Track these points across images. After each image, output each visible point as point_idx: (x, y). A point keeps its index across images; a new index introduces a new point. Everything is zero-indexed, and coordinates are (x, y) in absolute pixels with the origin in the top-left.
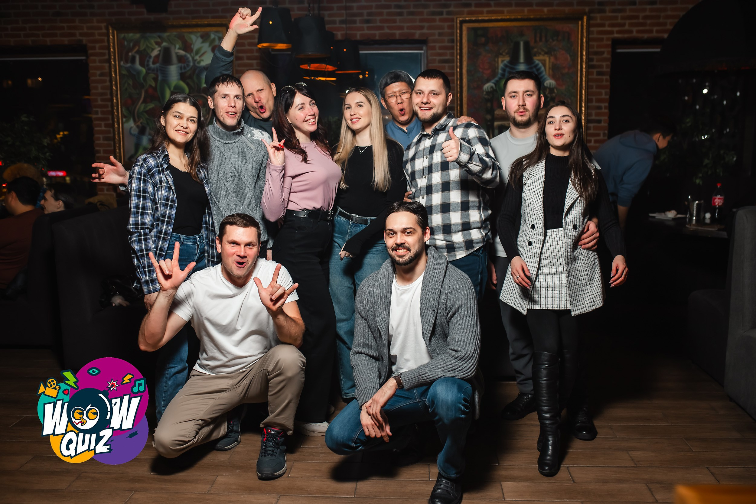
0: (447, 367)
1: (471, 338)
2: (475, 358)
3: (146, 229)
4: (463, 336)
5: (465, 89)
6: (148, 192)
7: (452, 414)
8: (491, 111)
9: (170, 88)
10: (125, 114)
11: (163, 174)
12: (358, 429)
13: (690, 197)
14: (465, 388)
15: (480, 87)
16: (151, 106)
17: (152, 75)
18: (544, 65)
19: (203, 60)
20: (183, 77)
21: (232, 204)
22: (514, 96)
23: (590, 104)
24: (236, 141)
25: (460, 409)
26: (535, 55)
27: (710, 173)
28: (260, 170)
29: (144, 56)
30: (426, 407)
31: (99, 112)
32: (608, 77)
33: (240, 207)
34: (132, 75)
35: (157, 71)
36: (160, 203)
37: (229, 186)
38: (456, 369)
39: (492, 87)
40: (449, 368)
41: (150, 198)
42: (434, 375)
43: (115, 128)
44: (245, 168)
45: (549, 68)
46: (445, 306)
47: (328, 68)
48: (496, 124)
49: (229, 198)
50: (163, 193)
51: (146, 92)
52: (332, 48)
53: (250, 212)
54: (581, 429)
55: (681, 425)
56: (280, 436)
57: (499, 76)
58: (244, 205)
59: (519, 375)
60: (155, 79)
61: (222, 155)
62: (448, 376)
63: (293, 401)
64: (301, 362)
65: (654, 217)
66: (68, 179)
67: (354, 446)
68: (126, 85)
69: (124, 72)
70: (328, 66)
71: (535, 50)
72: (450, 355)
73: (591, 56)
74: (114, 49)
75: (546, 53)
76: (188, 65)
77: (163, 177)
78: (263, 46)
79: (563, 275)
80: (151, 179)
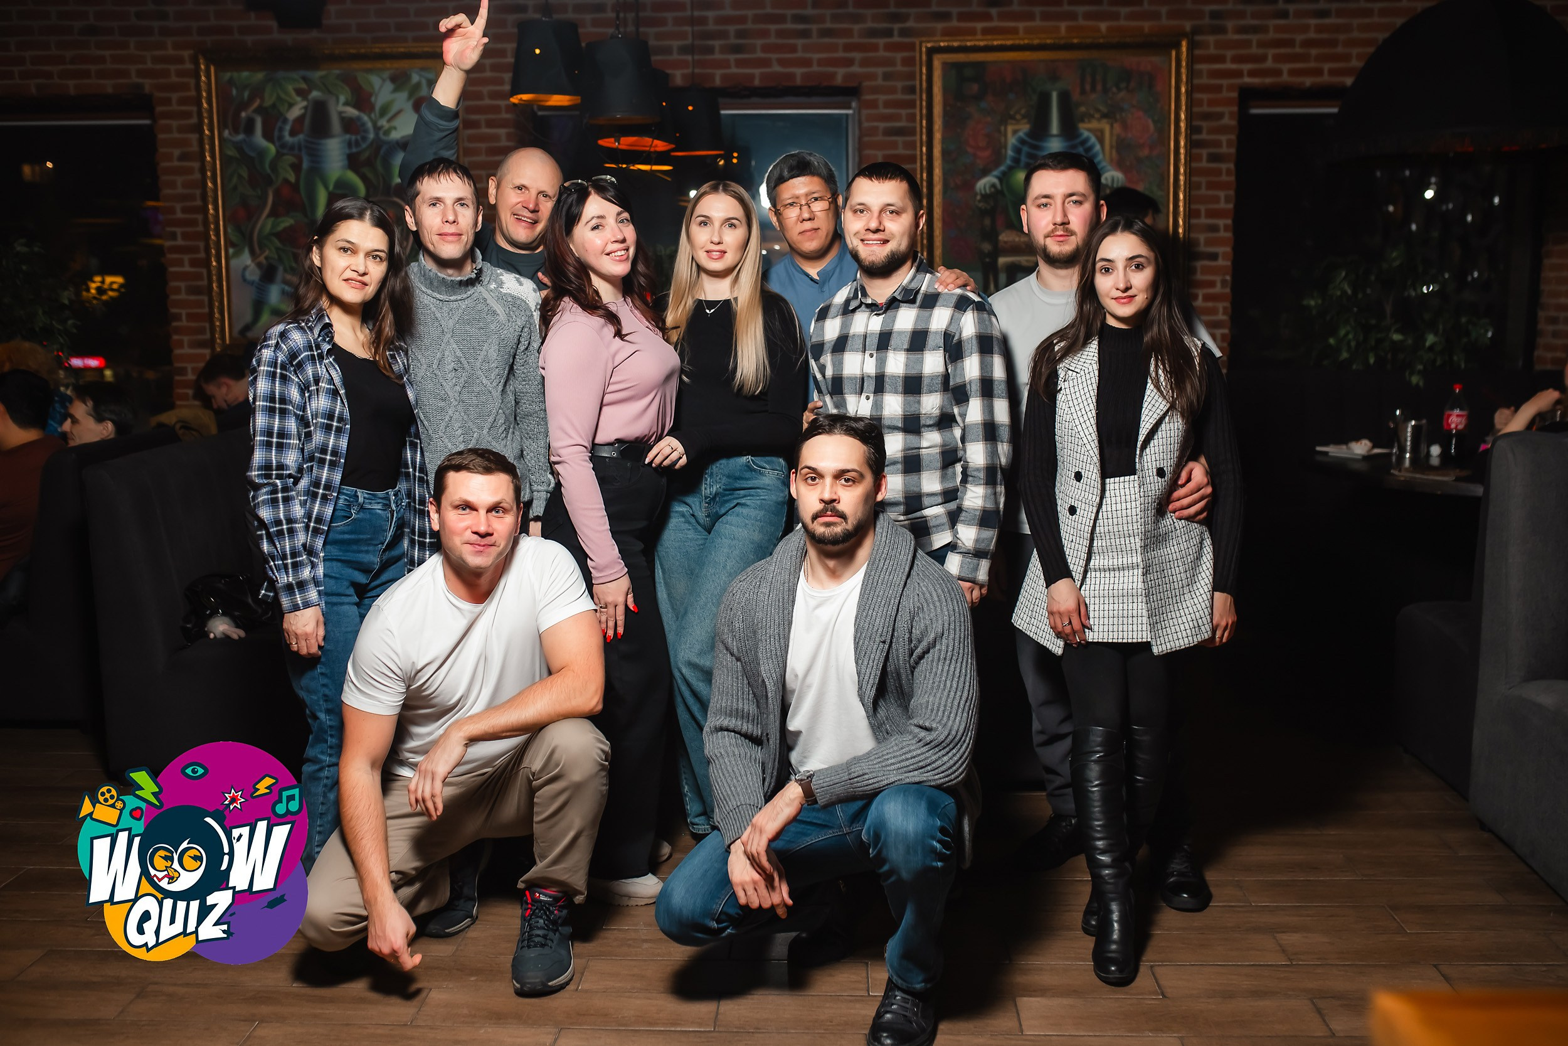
0: (907, 763)
1: (959, 703)
2: (965, 745)
3: (286, 477)
4: (944, 699)
5: (938, 189)
6: (291, 402)
7: (917, 861)
8: (991, 235)
9: (326, 187)
10: (234, 238)
11: (321, 364)
12: (723, 892)
13: (1398, 412)
14: (942, 806)
15: (969, 186)
16: (286, 222)
17: (290, 159)
18: (1101, 141)
19: (395, 128)
20: (353, 162)
21: (457, 425)
22: (1045, 205)
23: (1194, 221)
24: (465, 296)
25: (933, 850)
26: (1082, 121)
27: (1439, 362)
28: (514, 358)
29: (272, 119)
30: (863, 847)
31: (179, 236)
32: (1232, 166)
33: (474, 432)
34: (248, 158)
35: (300, 149)
36: (316, 423)
37: (450, 388)
38: (926, 766)
39: (993, 186)
40: (911, 765)
41: (295, 414)
42: (879, 779)
43: (212, 268)
44: (483, 353)
45: (1111, 147)
46: (907, 636)
47: (656, 146)
48: (1002, 260)
49: (450, 412)
50: (321, 403)
51: (277, 194)
52: (664, 104)
53: (494, 443)
54: (1179, 888)
55: (1382, 879)
56: (560, 906)
57: (1009, 162)
58: (482, 428)
59: (1051, 777)
60: (296, 168)
61: (436, 324)
62: (908, 780)
63: (585, 833)
64: (600, 752)
65: (1326, 453)
66: (108, 373)
67: (715, 928)
68: (235, 180)
69: (231, 152)
70: (656, 142)
71: (1083, 109)
72: (914, 737)
73: (1195, 123)
74: (210, 103)
75: (1105, 116)
76: (364, 139)
77: (322, 371)
78: (521, 100)
79: (1136, 571)
80: (296, 374)
